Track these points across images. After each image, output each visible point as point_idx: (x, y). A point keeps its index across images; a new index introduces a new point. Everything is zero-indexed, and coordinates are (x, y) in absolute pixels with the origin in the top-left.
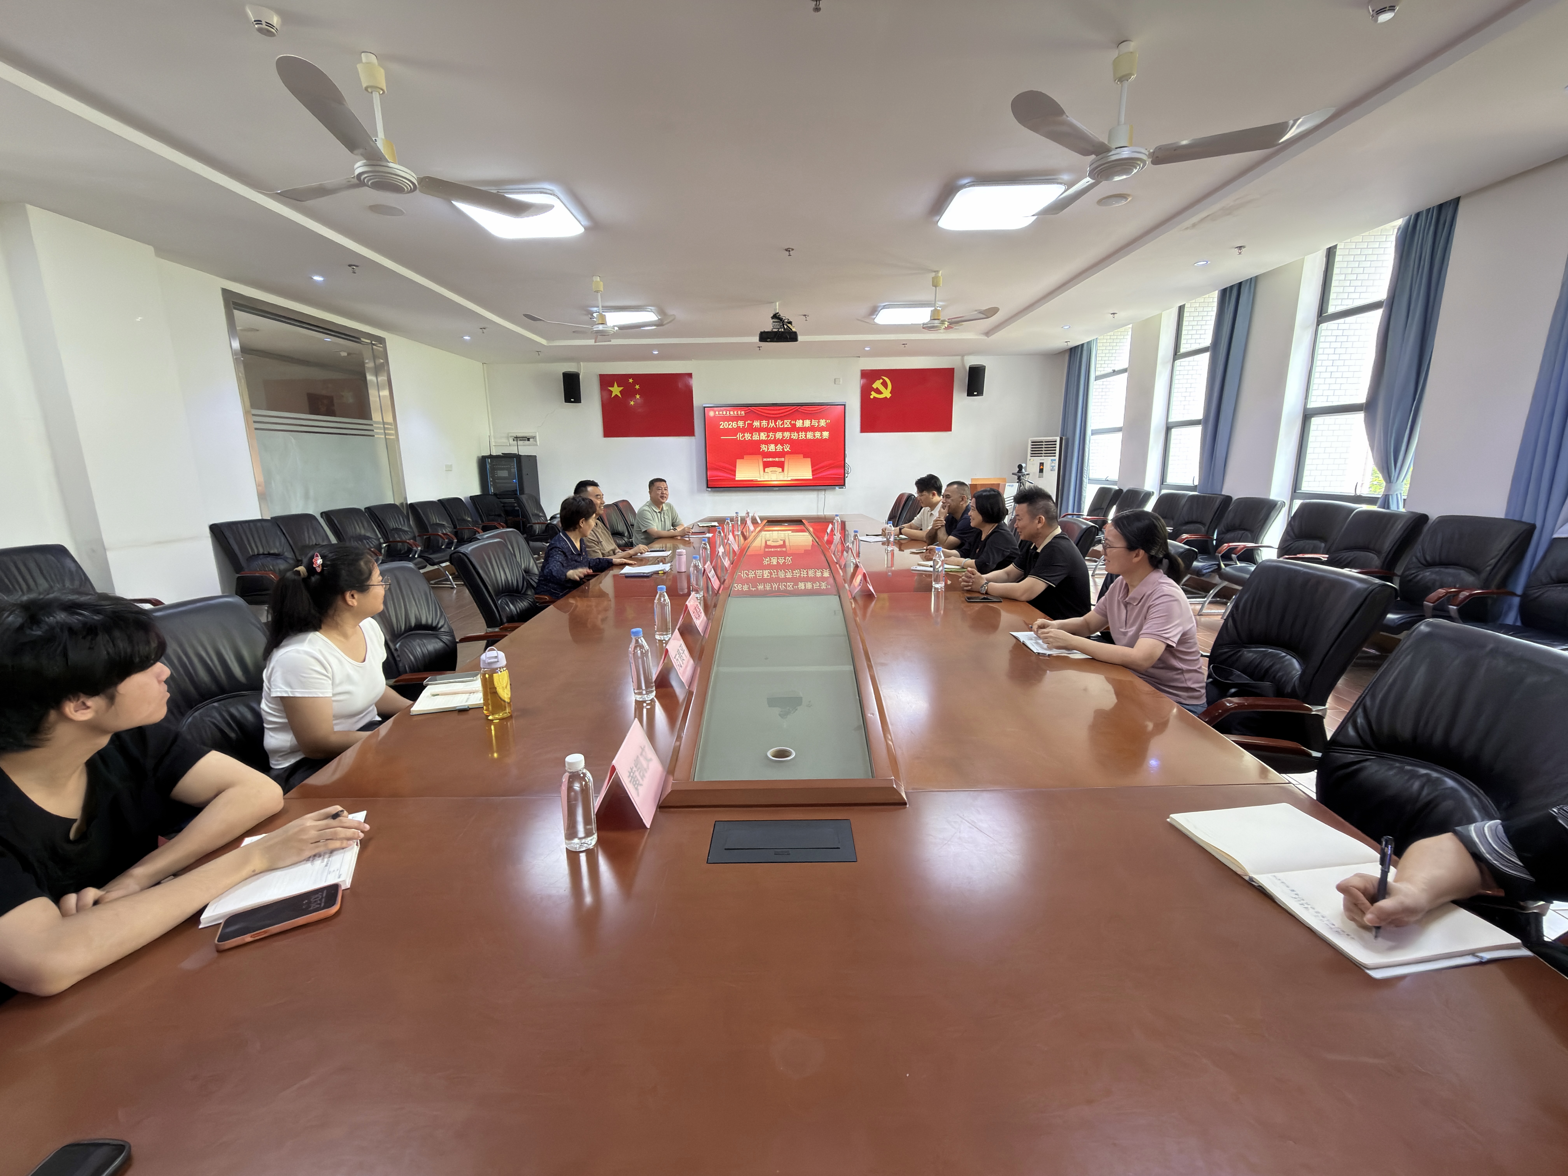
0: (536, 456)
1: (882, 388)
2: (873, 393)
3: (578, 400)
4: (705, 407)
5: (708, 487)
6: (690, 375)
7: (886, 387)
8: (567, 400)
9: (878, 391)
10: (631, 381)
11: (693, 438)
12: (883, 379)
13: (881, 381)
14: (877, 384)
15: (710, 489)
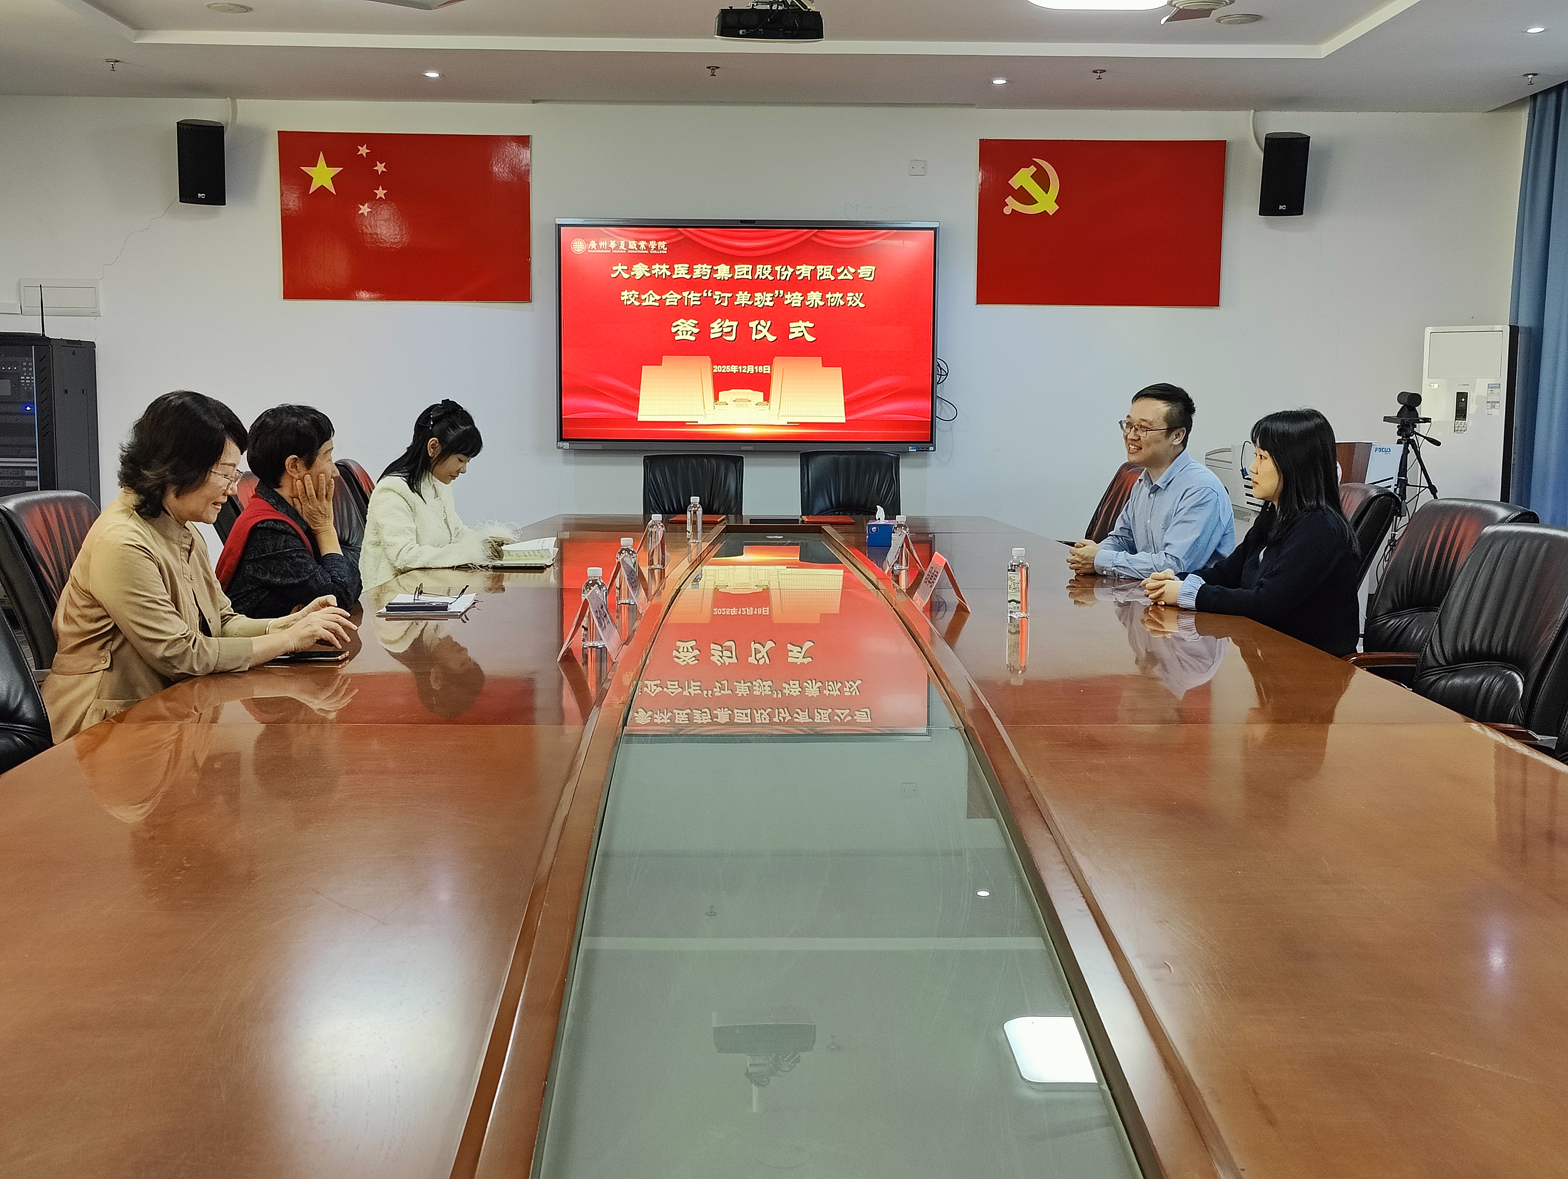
0: (92, 345)
1: (1034, 189)
2: (1010, 200)
3: (217, 197)
4: (560, 226)
5: (561, 439)
6: (524, 141)
7: (1046, 187)
8: (188, 194)
9: (1024, 197)
10: (363, 151)
11: (526, 305)
12: (1037, 165)
13: (1033, 169)
14: (1023, 178)
15: (566, 445)
